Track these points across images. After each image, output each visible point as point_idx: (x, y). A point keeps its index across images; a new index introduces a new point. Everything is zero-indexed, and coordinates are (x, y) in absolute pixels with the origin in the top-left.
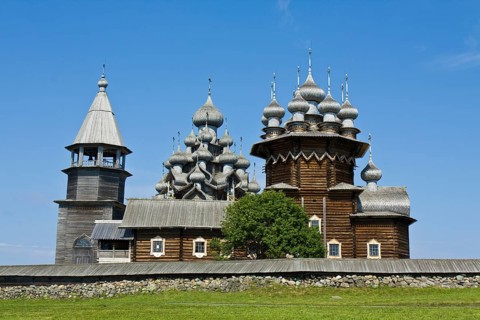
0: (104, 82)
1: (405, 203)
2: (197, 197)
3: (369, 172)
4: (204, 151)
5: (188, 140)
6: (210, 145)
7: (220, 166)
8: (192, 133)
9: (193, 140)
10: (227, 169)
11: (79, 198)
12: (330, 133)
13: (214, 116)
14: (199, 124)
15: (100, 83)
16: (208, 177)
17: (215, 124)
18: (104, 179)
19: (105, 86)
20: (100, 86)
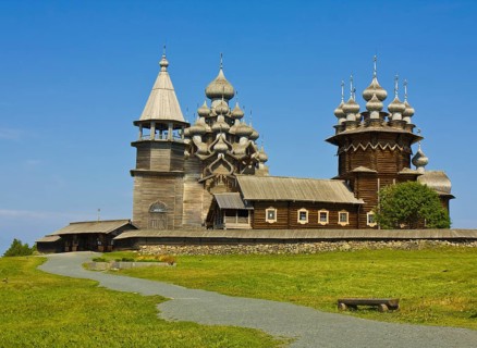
0: (166, 63)
1: (447, 184)
2: (221, 166)
3: (421, 159)
4: (221, 123)
5: (201, 111)
6: (226, 117)
7: (236, 137)
8: (205, 104)
9: (207, 111)
10: (244, 141)
11: (153, 168)
12: (399, 129)
13: (228, 89)
14: (213, 97)
15: (162, 62)
16: (230, 148)
17: (228, 97)
18: (174, 153)
19: (166, 66)
20: (162, 66)
